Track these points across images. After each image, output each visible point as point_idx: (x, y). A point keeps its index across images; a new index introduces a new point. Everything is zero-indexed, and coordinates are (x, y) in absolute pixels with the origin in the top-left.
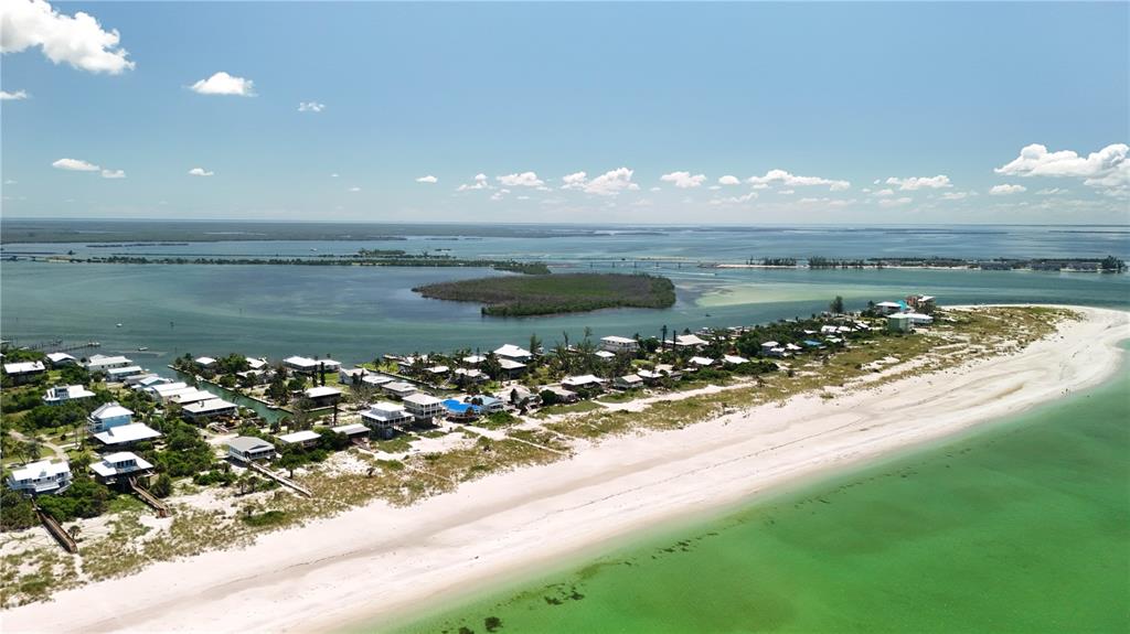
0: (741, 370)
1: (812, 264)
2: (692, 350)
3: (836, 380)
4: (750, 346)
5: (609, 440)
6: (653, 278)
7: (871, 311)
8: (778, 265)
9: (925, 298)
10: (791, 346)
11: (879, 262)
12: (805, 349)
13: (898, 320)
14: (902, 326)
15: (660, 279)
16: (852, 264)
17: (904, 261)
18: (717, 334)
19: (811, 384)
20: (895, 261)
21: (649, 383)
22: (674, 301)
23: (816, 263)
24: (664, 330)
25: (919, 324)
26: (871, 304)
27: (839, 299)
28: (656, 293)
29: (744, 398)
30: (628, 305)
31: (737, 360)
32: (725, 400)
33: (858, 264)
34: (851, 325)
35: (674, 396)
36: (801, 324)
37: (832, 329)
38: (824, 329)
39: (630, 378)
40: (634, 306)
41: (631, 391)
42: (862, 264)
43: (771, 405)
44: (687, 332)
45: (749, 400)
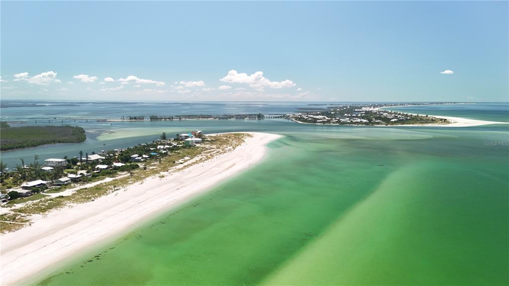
0: (122, 169)
1: (151, 119)
2: (97, 162)
3: (165, 169)
4: (125, 158)
5: (53, 212)
6: (73, 127)
7: (178, 138)
8: (136, 119)
9: (199, 132)
10: (144, 156)
11: (180, 117)
12: (151, 157)
13: (189, 141)
14: (190, 144)
15: (77, 128)
16: (168, 118)
17: (189, 117)
18: (108, 153)
19: (155, 172)
20: (186, 117)
21: (75, 180)
22: (85, 138)
23: (153, 118)
24: (81, 153)
25: (197, 142)
26: (178, 135)
27: (164, 134)
28: (77, 135)
29: (124, 182)
30: (60, 142)
31: (120, 164)
32: (115, 184)
33: (171, 118)
34: (170, 144)
35: (88, 186)
36: (148, 146)
37: (162, 147)
38: (158, 147)
39: (63, 179)
40: (63, 142)
41: (65, 186)
42: (172, 118)
43: (137, 183)
44: (93, 153)
45: (127, 183)
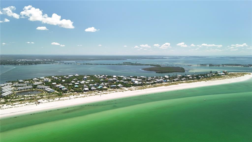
0: (196, 79)
1: (209, 65)
2: (189, 77)
3: (208, 80)
4: (196, 76)
5: (182, 84)
6: (180, 68)
7: (216, 73)
8: (203, 65)
9: (226, 71)
10: (202, 77)
11: (223, 65)
12: (204, 77)
13: (219, 74)
14: (220, 75)
15: (182, 68)
16: (218, 65)
17: (228, 65)
18: (192, 75)
19: (204, 80)
20: (226, 65)
21: (185, 80)
22: (185, 71)
23: (211, 65)
25: (222, 75)
26: (216, 72)
27: (211, 71)
28: (182, 70)
29: (196, 81)
30: (178, 72)
31: (195, 78)
32: (194, 82)
34: (212, 74)
35: (188, 81)
36: (205, 74)
37: (209, 75)
38: (208, 75)
39: (182, 79)
40: (179, 72)
41: (183, 80)
42: (219, 65)
43: (199, 82)
44: (188, 75)
45: (197, 82)
